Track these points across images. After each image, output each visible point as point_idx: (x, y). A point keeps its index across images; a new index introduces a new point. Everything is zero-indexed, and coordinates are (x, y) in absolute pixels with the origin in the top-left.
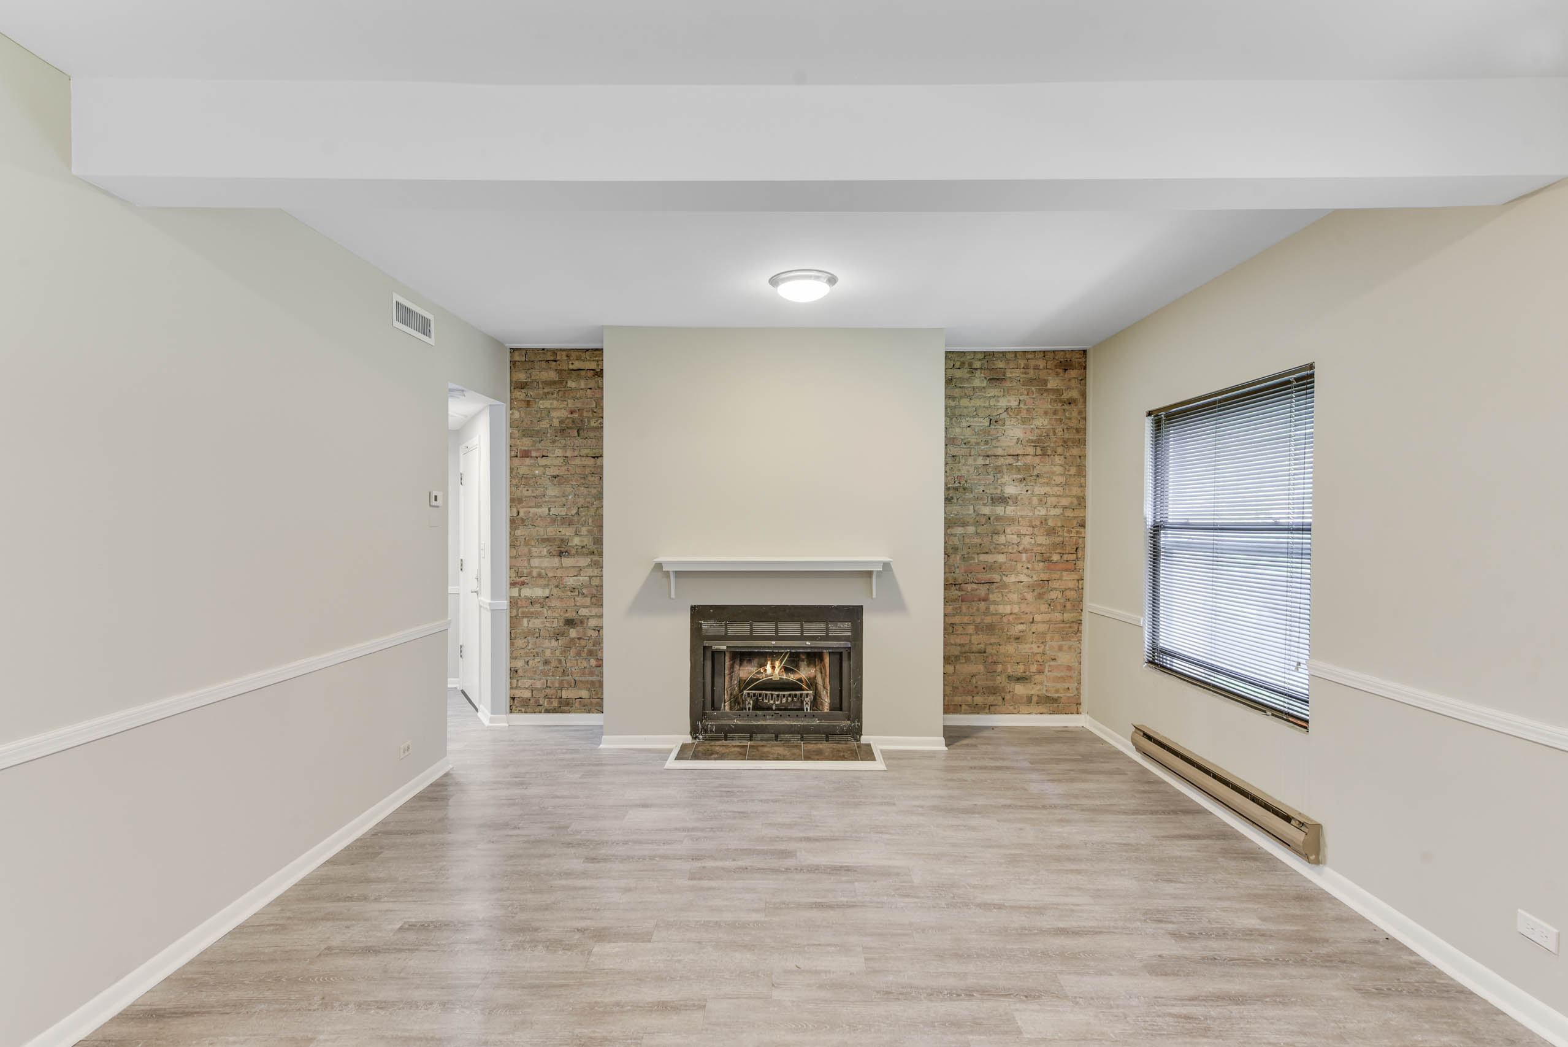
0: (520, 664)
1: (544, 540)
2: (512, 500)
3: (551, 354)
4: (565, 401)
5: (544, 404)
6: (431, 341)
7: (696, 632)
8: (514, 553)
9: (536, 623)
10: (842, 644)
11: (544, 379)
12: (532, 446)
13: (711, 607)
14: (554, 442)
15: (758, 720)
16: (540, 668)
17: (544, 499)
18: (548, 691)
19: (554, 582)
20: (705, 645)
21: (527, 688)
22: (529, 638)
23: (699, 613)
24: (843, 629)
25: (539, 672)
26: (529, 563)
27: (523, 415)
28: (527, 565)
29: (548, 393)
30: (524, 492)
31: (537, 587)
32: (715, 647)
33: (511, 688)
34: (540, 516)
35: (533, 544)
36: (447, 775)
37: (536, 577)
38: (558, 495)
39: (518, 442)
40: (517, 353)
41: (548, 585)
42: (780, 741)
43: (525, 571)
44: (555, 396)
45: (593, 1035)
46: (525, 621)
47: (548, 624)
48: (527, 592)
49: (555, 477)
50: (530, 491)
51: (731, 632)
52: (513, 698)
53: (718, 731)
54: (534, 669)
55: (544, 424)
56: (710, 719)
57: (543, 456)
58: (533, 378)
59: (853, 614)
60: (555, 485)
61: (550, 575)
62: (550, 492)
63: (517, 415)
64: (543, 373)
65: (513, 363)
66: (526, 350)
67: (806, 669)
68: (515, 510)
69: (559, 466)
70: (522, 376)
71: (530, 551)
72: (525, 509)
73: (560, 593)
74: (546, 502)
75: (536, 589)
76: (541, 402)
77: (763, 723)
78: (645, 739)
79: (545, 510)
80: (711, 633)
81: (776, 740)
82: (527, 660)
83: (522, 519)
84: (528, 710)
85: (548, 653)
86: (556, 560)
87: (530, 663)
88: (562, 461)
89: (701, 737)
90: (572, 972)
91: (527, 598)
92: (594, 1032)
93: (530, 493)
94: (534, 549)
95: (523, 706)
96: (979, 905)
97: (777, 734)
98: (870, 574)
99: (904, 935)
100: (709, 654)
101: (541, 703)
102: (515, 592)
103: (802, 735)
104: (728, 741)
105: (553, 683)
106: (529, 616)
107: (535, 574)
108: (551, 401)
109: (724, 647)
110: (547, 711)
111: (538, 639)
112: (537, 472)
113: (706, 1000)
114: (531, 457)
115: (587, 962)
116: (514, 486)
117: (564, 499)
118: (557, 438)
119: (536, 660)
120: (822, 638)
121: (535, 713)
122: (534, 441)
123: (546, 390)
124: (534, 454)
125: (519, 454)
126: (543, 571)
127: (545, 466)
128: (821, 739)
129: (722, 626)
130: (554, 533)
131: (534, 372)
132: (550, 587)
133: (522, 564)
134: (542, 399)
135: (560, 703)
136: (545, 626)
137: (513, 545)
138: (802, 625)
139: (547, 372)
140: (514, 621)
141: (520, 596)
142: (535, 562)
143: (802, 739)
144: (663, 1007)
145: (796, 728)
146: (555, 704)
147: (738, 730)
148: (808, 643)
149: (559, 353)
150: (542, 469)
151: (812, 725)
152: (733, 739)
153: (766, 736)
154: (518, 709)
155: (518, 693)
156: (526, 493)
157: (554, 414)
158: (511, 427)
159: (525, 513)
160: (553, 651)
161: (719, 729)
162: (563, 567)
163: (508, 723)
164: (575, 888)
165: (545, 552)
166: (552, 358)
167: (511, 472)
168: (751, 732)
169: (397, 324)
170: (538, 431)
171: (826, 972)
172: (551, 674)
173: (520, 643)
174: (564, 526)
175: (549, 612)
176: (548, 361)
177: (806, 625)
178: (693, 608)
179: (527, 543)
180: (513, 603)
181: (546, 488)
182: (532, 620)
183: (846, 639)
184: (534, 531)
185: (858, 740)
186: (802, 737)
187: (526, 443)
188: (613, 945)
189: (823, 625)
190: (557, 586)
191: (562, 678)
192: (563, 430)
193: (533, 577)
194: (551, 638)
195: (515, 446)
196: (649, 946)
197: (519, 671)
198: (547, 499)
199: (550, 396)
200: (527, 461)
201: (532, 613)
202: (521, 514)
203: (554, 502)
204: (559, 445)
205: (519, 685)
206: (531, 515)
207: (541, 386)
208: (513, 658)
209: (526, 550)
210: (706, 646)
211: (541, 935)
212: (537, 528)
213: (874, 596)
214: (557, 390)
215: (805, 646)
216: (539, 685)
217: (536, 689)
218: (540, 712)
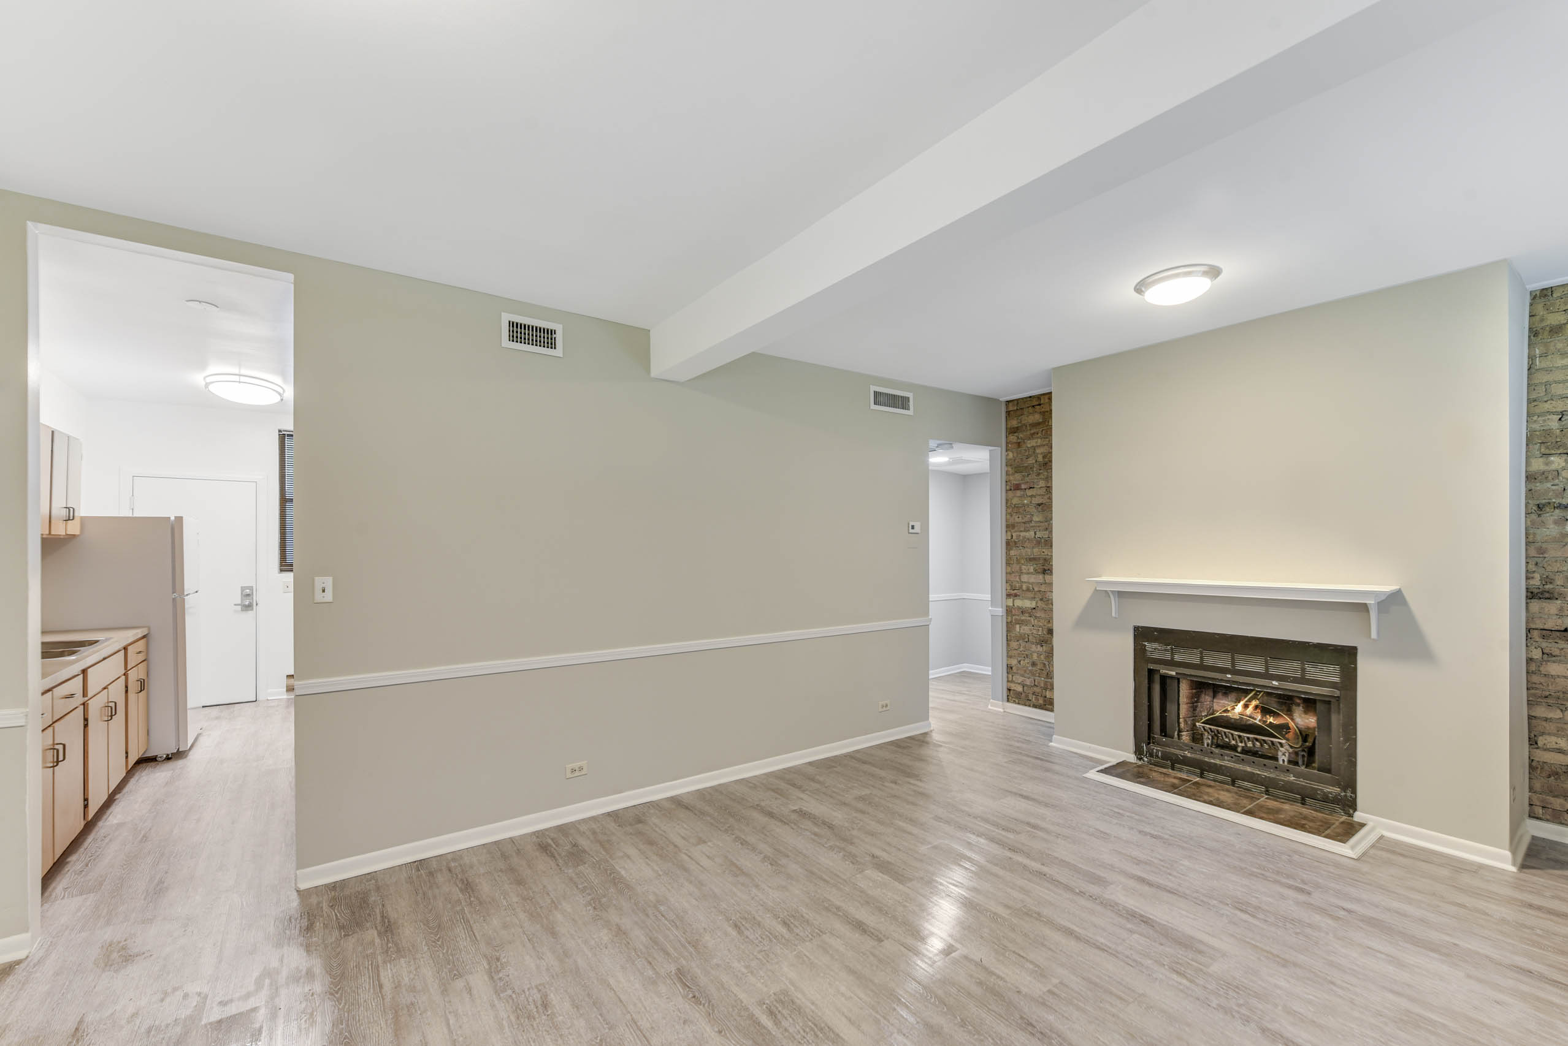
0: (1014, 662)
1: (1031, 560)
2: (1007, 526)
3: (1037, 399)
4: (1047, 438)
5: (1031, 443)
6: (910, 412)
7: (1139, 653)
8: (1009, 569)
9: (1026, 629)
10: (1325, 691)
11: (1031, 422)
12: (1022, 480)
13: (1156, 629)
14: (1039, 474)
15: (1214, 758)
16: (1030, 668)
17: (1031, 525)
18: (1035, 689)
19: (1039, 596)
20: (1149, 667)
21: (1019, 684)
22: (1021, 642)
23: (1142, 634)
24: (1330, 673)
25: (1028, 672)
26: (1020, 579)
27: (1015, 455)
28: (1018, 580)
29: (1034, 433)
30: (1017, 519)
31: (1026, 599)
32: (1163, 671)
33: (1008, 681)
34: (1028, 539)
35: (1023, 562)
36: (926, 734)
37: (1026, 591)
38: (1042, 520)
39: (1011, 478)
40: (1011, 404)
41: (1035, 598)
42: (1238, 787)
43: (1017, 585)
44: (1040, 434)
45: (805, 915)
46: (1018, 626)
47: (1035, 632)
48: (1019, 603)
49: (1039, 505)
50: (1020, 518)
51: (1177, 658)
52: (1009, 690)
53: (1163, 758)
54: (1025, 669)
55: (1031, 461)
56: (1158, 744)
57: (1031, 488)
58: (1023, 422)
59: (1346, 656)
60: (1039, 512)
61: (1036, 589)
62: (1036, 519)
63: (1011, 455)
64: (1030, 417)
65: (1008, 413)
66: (1017, 400)
67: (1303, 716)
68: (1009, 533)
69: (1042, 495)
70: (1014, 423)
71: (1020, 568)
72: (1018, 533)
73: (1044, 606)
74: (1032, 527)
75: (1026, 601)
76: (1029, 442)
77: (1218, 762)
78: (1090, 747)
79: (1032, 533)
80: (1156, 656)
81: (1233, 785)
82: (1019, 659)
83: (1015, 542)
84: (1020, 702)
85: (1035, 656)
86: (1041, 576)
87: (1022, 662)
88: (1045, 491)
89: (1146, 759)
90: (838, 876)
91: (1019, 608)
92: (807, 914)
93: (1020, 520)
94: (1023, 567)
95: (1016, 698)
96: (1264, 1030)
97: (1234, 778)
98: (1364, 608)
99: (1120, 998)
100: (1157, 678)
101: (1031, 698)
102: (1010, 602)
103: (1266, 787)
104: (1175, 772)
105: (1039, 683)
106: (1021, 623)
107: (1024, 587)
108: (1036, 440)
109: (1174, 673)
110: (1035, 706)
111: (1027, 644)
112: (1026, 502)
113: (888, 938)
114: (1022, 489)
115: (853, 876)
116: (1009, 514)
117: (1046, 524)
118: (1041, 471)
119: (1026, 661)
120: (1296, 680)
121: (1026, 705)
122: (1023, 476)
123: (1032, 432)
124: (1023, 487)
125: (1013, 488)
126: (1031, 586)
127: (1032, 496)
128: (1295, 801)
129: (1167, 650)
130: (1039, 553)
131: (1024, 418)
132: (1036, 600)
133: (1014, 578)
134: (1029, 439)
135: (1045, 701)
136: (1032, 633)
137: (1008, 563)
138: (1266, 662)
139: (1033, 415)
140: (1010, 626)
141: (1014, 605)
142: (1025, 578)
143: (1267, 792)
144: (860, 927)
145: (1259, 779)
146: (1041, 701)
147: (1186, 762)
148: (1275, 683)
149: (1042, 398)
150: (1029, 498)
151: (1283, 781)
152: (1181, 770)
153: (1221, 777)
154: (1013, 699)
155: (1013, 686)
156: (1017, 520)
157: (1038, 451)
158: (1006, 465)
159: (1017, 536)
160: (1039, 655)
161: (1166, 757)
162: (1046, 583)
163: (1004, 709)
164: (905, 831)
165: (1032, 570)
166: (1037, 403)
167: (1007, 503)
168: (1203, 769)
169: (873, 407)
170: (1027, 467)
171: (999, 977)
172: (1037, 675)
173: (1014, 644)
174: (1047, 547)
175: (1036, 621)
176: (1033, 406)
177: (1272, 662)
178: (1136, 629)
179: (1018, 561)
180: (1009, 611)
181: (1033, 515)
182: (1023, 627)
183: (1333, 685)
184: (1023, 551)
185: (1351, 816)
186: (1267, 791)
187: (1017, 478)
188: (880, 874)
189: (1296, 665)
190: (1041, 600)
191: (1046, 680)
192: (1046, 464)
193: (1023, 591)
194: (1037, 644)
195: (1010, 481)
196: (901, 887)
197: (1013, 668)
198: (1033, 524)
199: (1036, 436)
200: (1019, 493)
201: (1022, 621)
202: (1014, 537)
203: (1039, 527)
204: (1043, 477)
205: (1014, 679)
206: (1021, 538)
207: (1029, 428)
208: (1009, 657)
209: (1018, 567)
210: (1151, 669)
211: (851, 848)
212: (1026, 549)
213: (1374, 635)
214: (1041, 430)
215: (1271, 685)
216: (1028, 682)
217: (1027, 685)
218: (1029, 706)
